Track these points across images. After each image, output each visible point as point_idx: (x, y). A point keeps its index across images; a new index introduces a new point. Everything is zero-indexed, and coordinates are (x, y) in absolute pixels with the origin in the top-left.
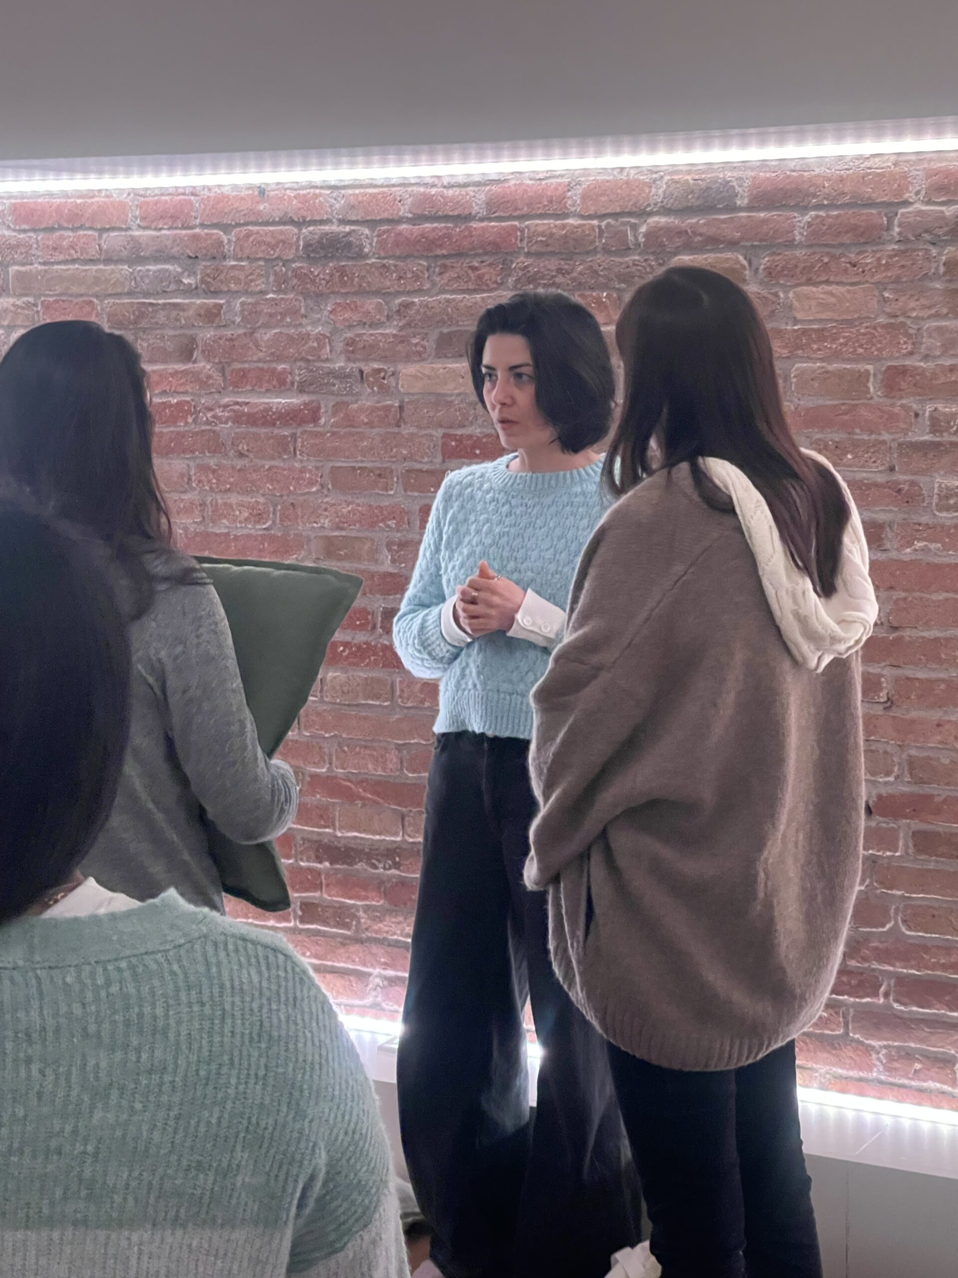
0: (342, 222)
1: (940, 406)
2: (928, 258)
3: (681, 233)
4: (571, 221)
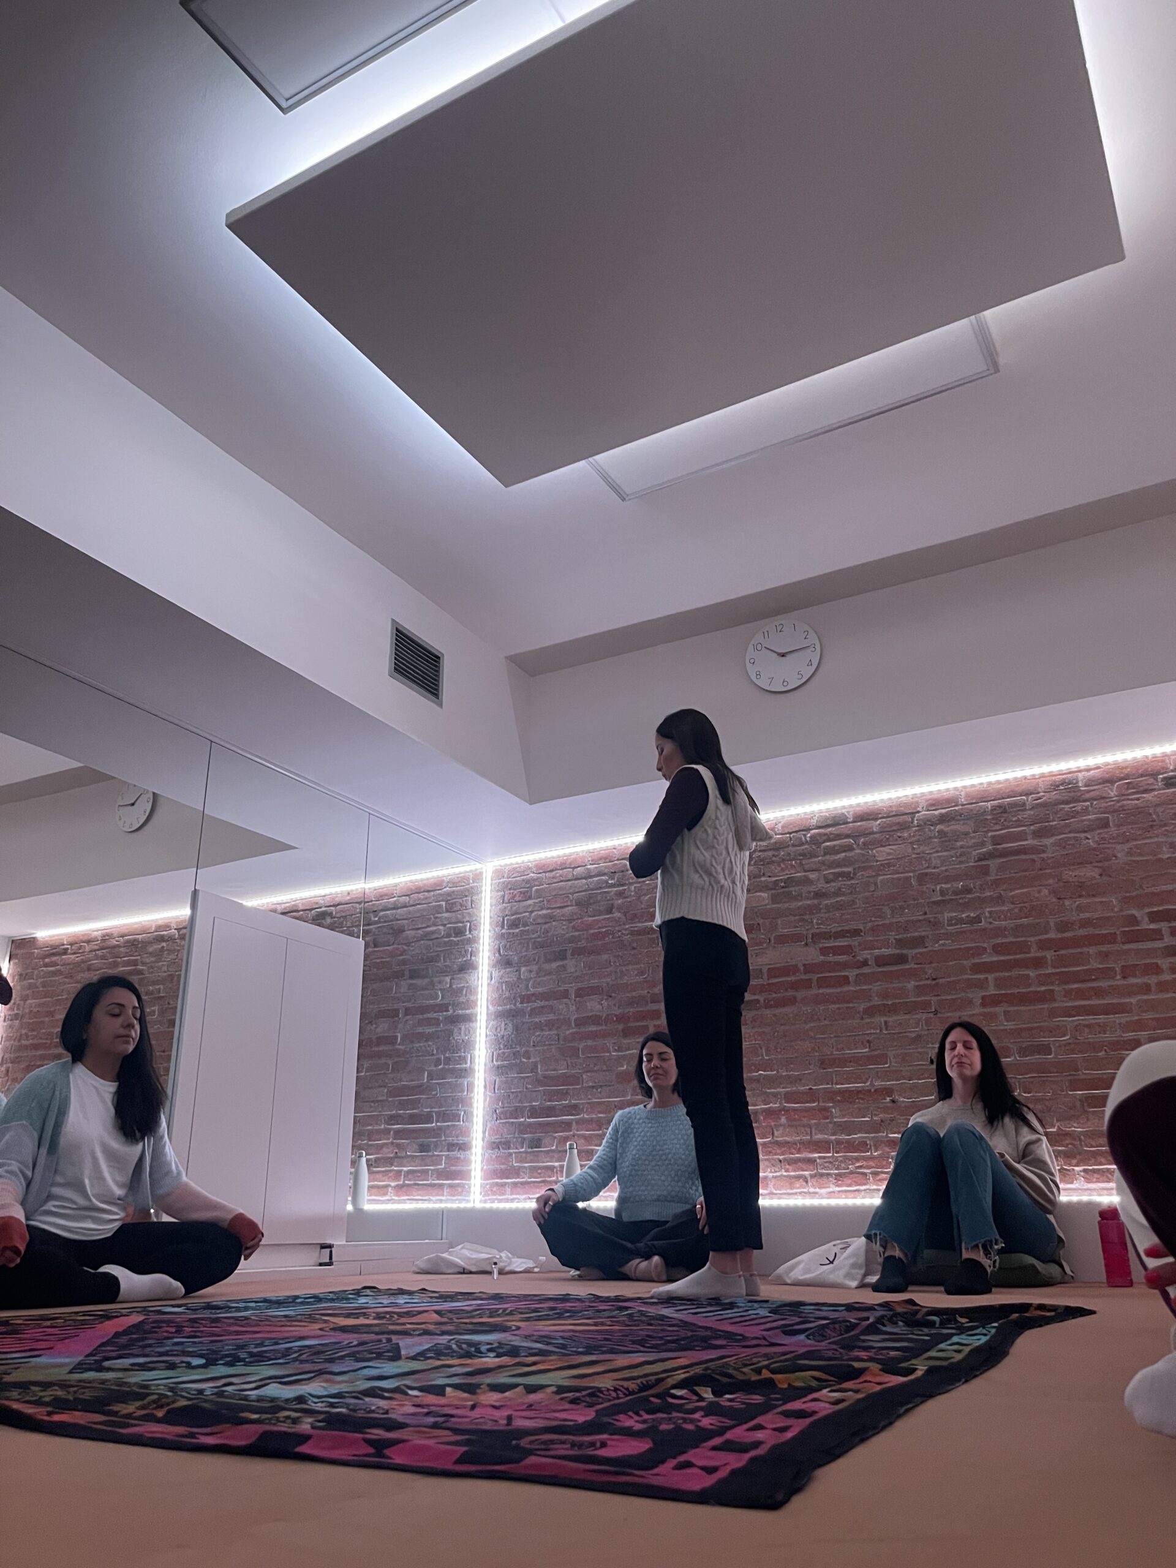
1: (944, 886)
2: (930, 830)
3: (825, 834)
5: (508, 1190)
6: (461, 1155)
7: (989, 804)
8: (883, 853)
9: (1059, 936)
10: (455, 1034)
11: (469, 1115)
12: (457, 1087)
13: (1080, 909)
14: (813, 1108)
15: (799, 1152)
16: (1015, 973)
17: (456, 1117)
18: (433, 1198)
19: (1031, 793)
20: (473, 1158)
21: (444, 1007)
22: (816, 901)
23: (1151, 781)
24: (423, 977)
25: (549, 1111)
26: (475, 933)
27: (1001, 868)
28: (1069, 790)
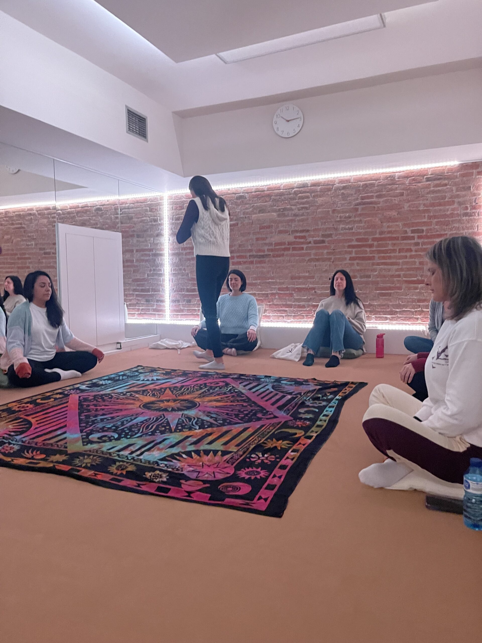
0: (243, 193)
1: (341, 215)
2: (339, 192)
3: (299, 191)
4: (281, 190)
5: (179, 316)
6: (162, 304)
7: (362, 183)
8: (320, 200)
9: (379, 236)
10: (157, 260)
11: (163, 290)
12: (159, 280)
13: (388, 227)
14: (287, 293)
15: (282, 307)
16: (362, 249)
17: (159, 291)
18: (153, 318)
19: (378, 180)
20: (166, 305)
21: (151, 250)
22: (294, 218)
23: (422, 178)
24: (143, 237)
26: (162, 221)
27: (363, 209)
28: (391, 180)
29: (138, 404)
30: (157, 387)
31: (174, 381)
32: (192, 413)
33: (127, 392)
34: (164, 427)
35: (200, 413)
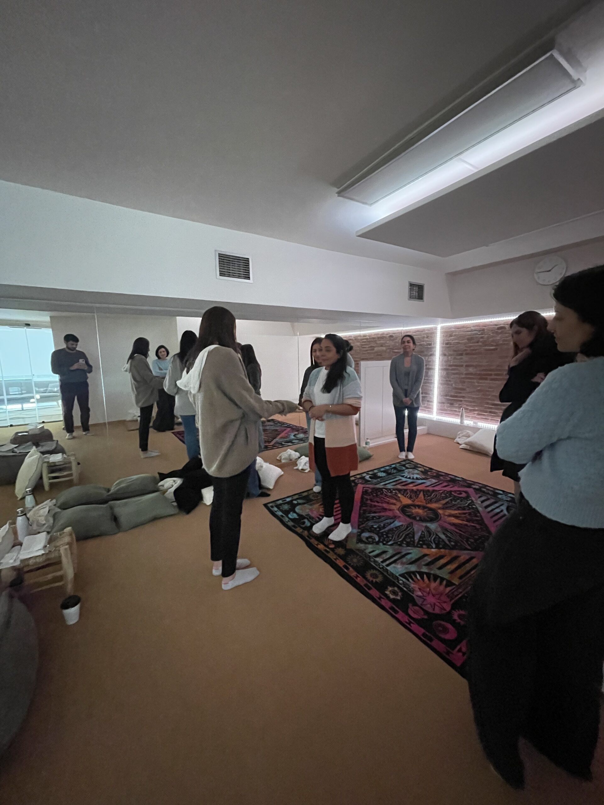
5: (443, 414)
6: (431, 403)
11: (433, 394)
12: (430, 387)
17: (429, 394)
20: (434, 405)
25: (456, 397)
26: (435, 345)
29: (399, 505)
30: (414, 488)
31: (428, 483)
32: (433, 526)
33: (394, 490)
34: (410, 538)
35: (439, 529)
